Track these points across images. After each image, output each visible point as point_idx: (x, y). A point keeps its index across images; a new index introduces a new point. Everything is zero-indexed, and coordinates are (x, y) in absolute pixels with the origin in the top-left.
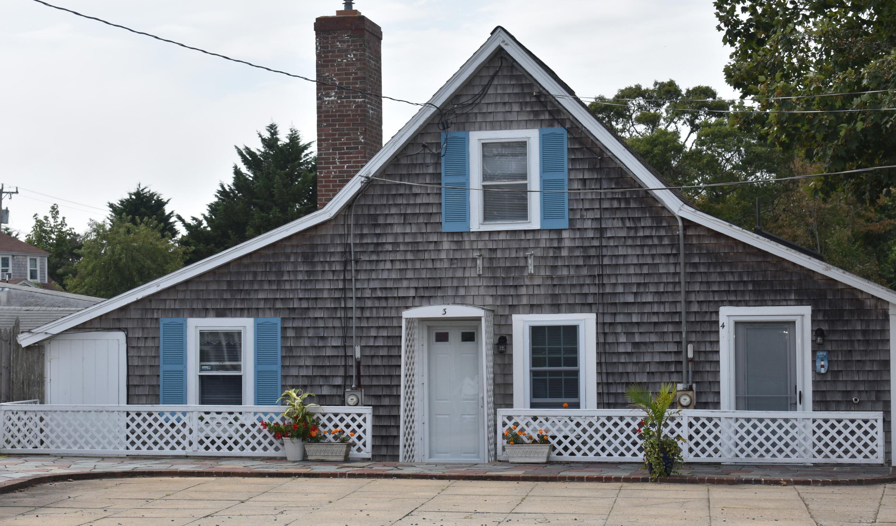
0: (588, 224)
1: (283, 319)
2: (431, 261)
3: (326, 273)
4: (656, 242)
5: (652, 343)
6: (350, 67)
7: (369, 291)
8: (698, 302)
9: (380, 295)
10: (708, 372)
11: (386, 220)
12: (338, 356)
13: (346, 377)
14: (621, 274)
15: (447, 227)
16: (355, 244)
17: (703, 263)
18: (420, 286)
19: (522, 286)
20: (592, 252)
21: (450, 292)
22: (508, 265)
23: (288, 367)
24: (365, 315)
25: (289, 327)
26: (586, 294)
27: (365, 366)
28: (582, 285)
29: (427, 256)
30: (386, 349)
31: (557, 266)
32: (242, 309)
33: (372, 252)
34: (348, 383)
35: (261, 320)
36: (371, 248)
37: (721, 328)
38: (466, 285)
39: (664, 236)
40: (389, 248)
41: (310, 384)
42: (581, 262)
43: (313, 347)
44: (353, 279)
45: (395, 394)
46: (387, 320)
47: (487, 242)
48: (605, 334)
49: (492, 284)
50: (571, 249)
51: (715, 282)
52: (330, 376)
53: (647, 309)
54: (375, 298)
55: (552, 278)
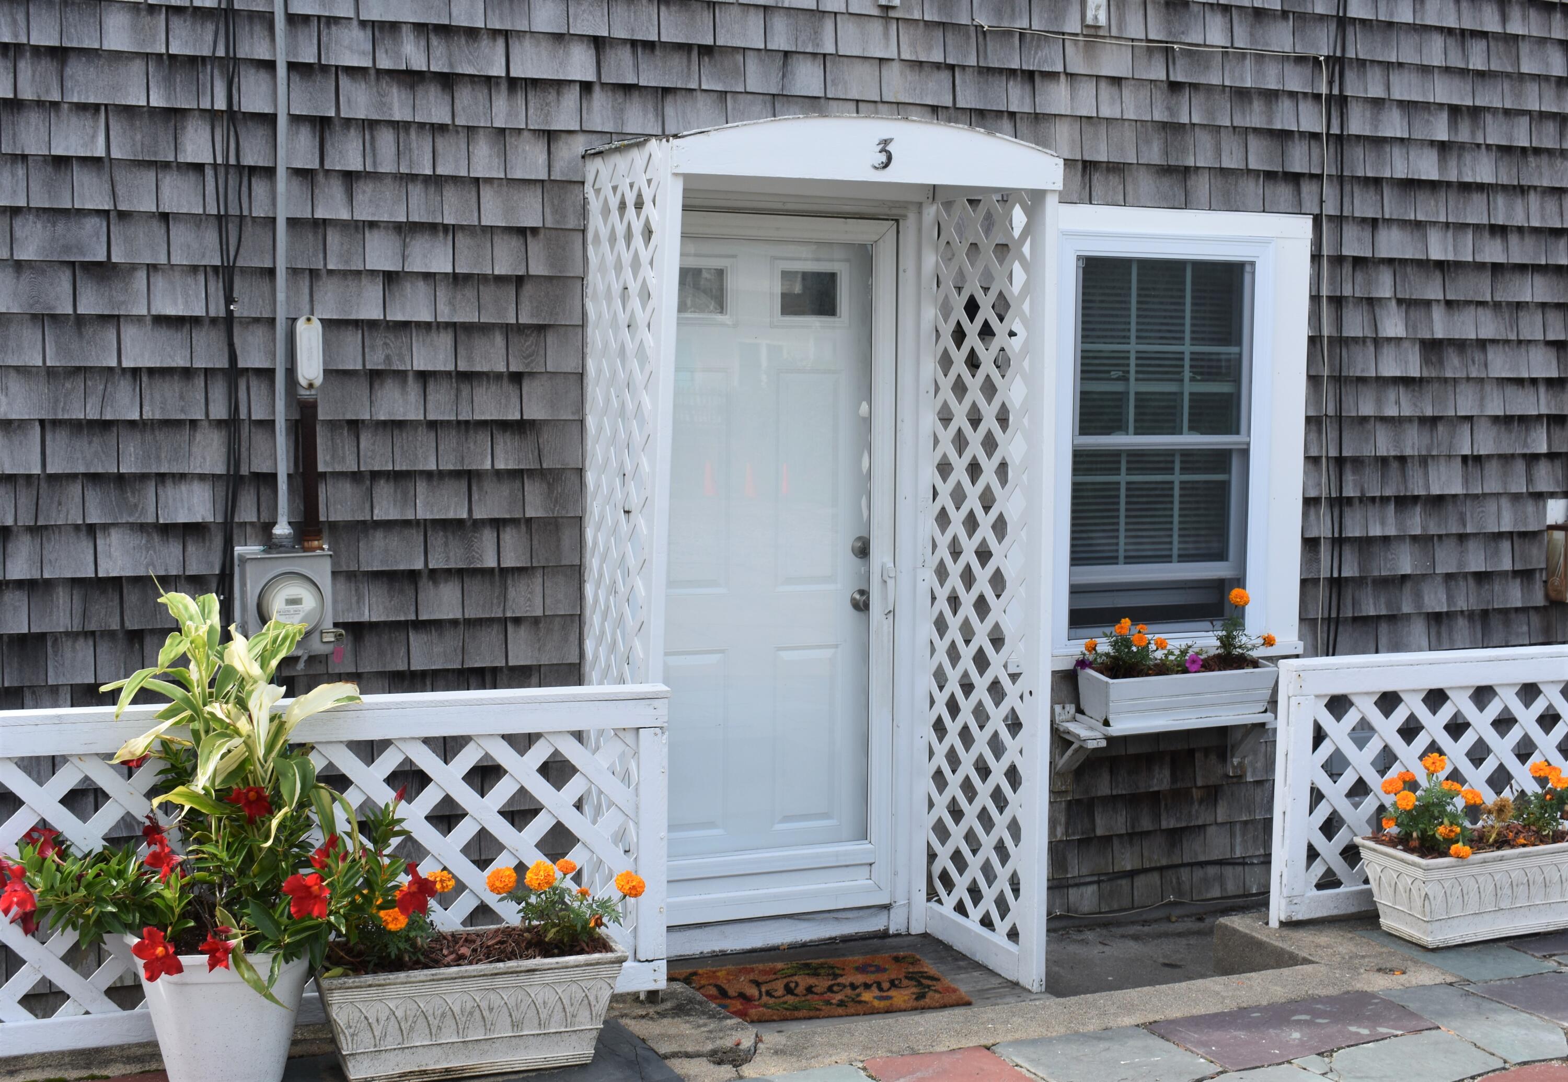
5: (1482, 344)
7: (361, 38)
9: (418, 63)
12: (187, 373)
13: (236, 481)
14: (1400, 65)
18: (620, 33)
19: (1052, 76)
21: (757, 78)
24: (335, 163)
26: (1284, 136)
27: (333, 425)
28: (1271, 96)
30: (445, 340)
34: (247, 513)
38: (829, 48)
41: (26, 520)
43: (44, 319)
45: (491, 562)
46: (450, 193)
48: (1337, 300)
49: (937, 57)
52: (144, 477)
53: (1476, 211)
54: (392, 74)
55: (1168, 52)
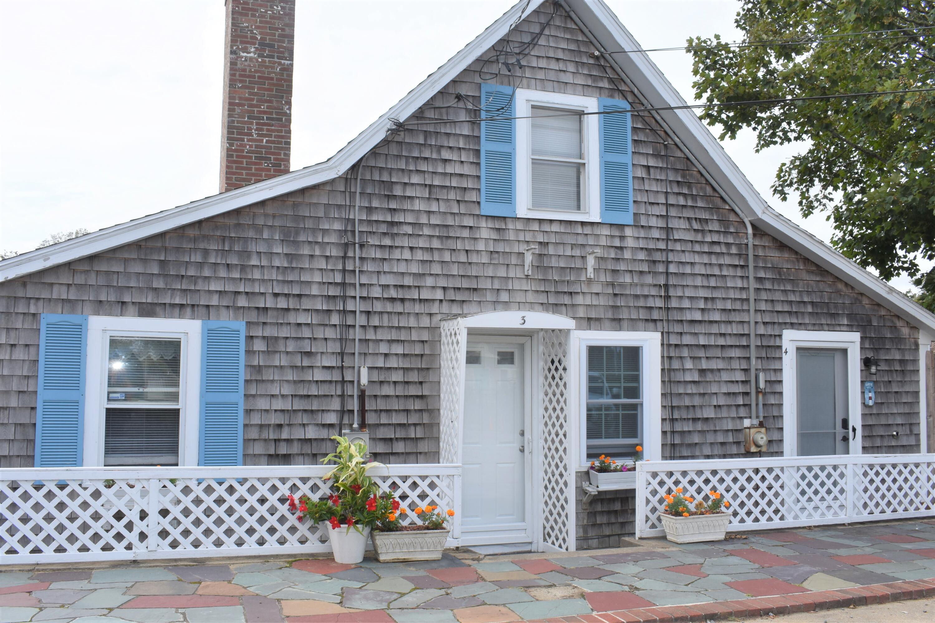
0: (653, 222)
1: (248, 323)
2: (464, 253)
3: (316, 259)
4: (724, 250)
5: (719, 370)
6: (277, 21)
7: (379, 289)
8: (764, 323)
9: (395, 296)
10: (772, 405)
11: (404, 191)
12: (331, 382)
13: (343, 412)
14: (687, 286)
15: (487, 209)
16: (361, 221)
17: (768, 279)
18: (451, 285)
19: (577, 293)
20: (658, 256)
21: (490, 297)
22: (562, 265)
23: (254, 396)
24: (372, 323)
25: (257, 337)
26: (651, 308)
27: (370, 396)
28: (646, 297)
29: (460, 245)
30: (401, 372)
31: (618, 270)
32: (182, 306)
33: (384, 234)
34: (346, 421)
35: (214, 324)
36: (383, 228)
37: (784, 354)
38: (511, 288)
39: (732, 244)
40: (409, 230)
41: (287, 422)
42: (645, 267)
43: (294, 367)
44: (357, 270)
45: (413, 436)
46: (403, 331)
47: (536, 233)
48: (670, 358)
49: (543, 289)
50: (635, 249)
51: (778, 301)
52: (318, 411)
53: (715, 329)
54: (387, 299)
55: (613, 285)
